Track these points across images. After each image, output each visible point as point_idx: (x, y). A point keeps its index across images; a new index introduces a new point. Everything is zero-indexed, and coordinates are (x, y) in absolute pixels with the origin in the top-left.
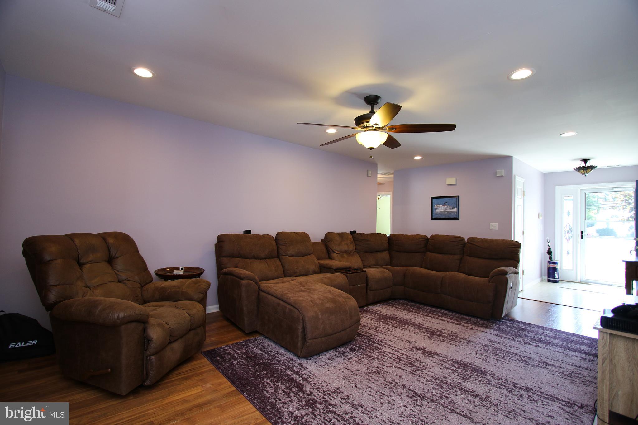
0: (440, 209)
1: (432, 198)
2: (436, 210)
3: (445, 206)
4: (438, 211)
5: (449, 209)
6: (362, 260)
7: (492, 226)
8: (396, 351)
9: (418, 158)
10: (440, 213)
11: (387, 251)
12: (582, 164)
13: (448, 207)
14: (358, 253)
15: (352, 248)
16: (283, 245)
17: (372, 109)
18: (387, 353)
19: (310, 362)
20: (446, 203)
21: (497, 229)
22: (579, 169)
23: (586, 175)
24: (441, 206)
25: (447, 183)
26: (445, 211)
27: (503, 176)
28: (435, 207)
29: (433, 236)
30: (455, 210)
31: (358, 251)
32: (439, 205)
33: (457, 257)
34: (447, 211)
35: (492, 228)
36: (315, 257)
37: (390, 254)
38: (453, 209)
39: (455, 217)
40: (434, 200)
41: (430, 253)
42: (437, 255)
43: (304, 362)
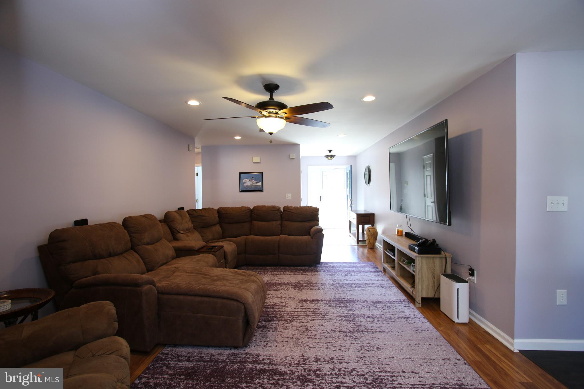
0: (248, 183)
1: (240, 173)
2: (244, 184)
3: (251, 180)
4: (246, 184)
5: (255, 183)
6: (201, 236)
7: (288, 196)
8: (295, 308)
9: (238, 138)
10: (248, 186)
11: (218, 224)
12: (328, 154)
13: (255, 181)
14: (195, 229)
15: (190, 225)
16: (137, 233)
17: (271, 96)
18: (293, 313)
19: (252, 348)
20: (253, 178)
21: (291, 198)
22: (328, 156)
23: (331, 160)
24: (248, 180)
25: (254, 161)
26: (251, 185)
27: (294, 158)
28: (243, 181)
29: (255, 208)
30: (260, 184)
31: (196, 228)
32: (246, 180)
33: (279, 222)
34: (254, 185)
35: (287, 198)
36: (166, 241)
37: (221, 227)
38: (258, 183)
39: (260, 189)
40: (242, 175)
41: (256, 222)
42: (263, 223)
43: (248, 350)
